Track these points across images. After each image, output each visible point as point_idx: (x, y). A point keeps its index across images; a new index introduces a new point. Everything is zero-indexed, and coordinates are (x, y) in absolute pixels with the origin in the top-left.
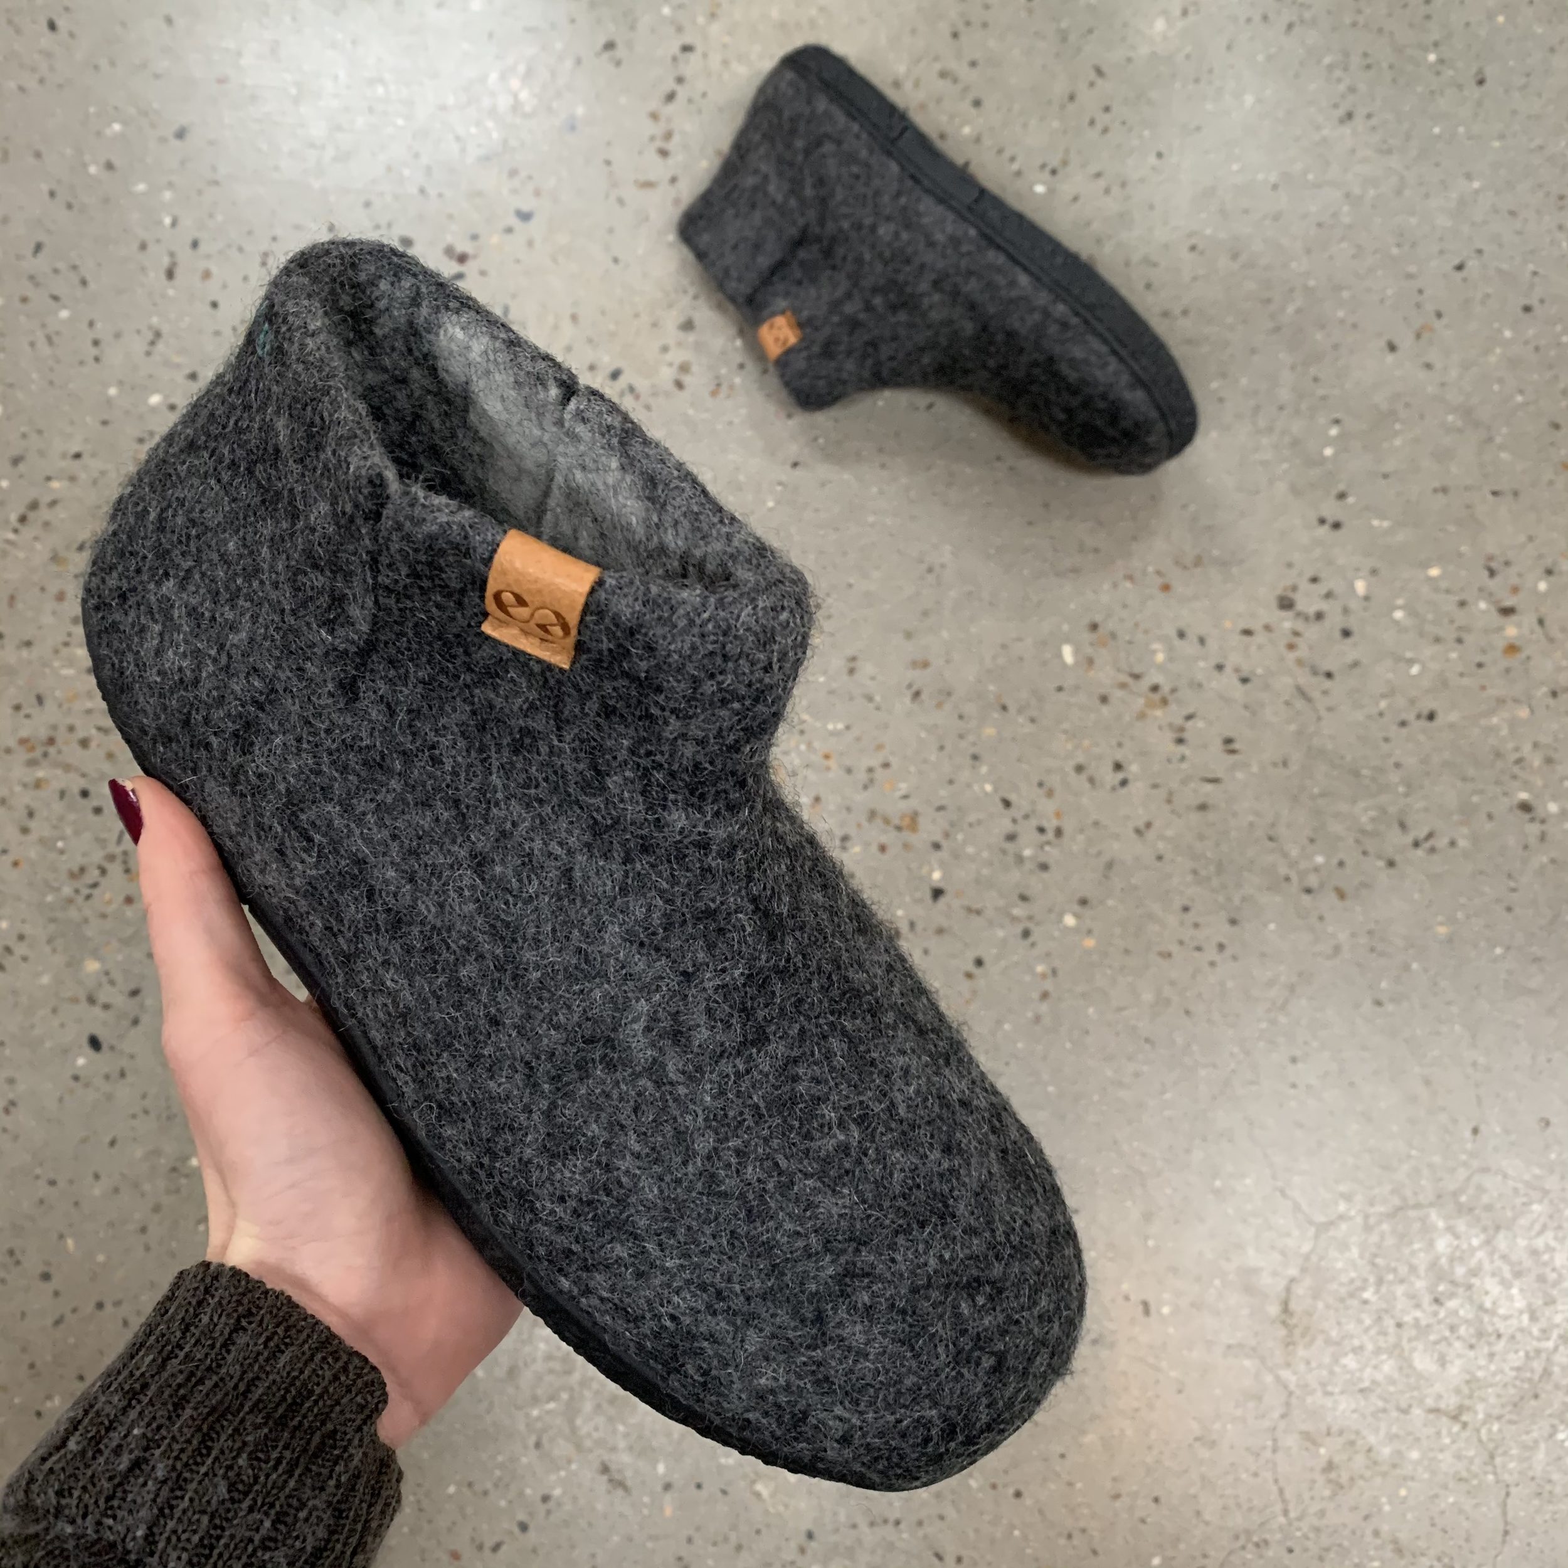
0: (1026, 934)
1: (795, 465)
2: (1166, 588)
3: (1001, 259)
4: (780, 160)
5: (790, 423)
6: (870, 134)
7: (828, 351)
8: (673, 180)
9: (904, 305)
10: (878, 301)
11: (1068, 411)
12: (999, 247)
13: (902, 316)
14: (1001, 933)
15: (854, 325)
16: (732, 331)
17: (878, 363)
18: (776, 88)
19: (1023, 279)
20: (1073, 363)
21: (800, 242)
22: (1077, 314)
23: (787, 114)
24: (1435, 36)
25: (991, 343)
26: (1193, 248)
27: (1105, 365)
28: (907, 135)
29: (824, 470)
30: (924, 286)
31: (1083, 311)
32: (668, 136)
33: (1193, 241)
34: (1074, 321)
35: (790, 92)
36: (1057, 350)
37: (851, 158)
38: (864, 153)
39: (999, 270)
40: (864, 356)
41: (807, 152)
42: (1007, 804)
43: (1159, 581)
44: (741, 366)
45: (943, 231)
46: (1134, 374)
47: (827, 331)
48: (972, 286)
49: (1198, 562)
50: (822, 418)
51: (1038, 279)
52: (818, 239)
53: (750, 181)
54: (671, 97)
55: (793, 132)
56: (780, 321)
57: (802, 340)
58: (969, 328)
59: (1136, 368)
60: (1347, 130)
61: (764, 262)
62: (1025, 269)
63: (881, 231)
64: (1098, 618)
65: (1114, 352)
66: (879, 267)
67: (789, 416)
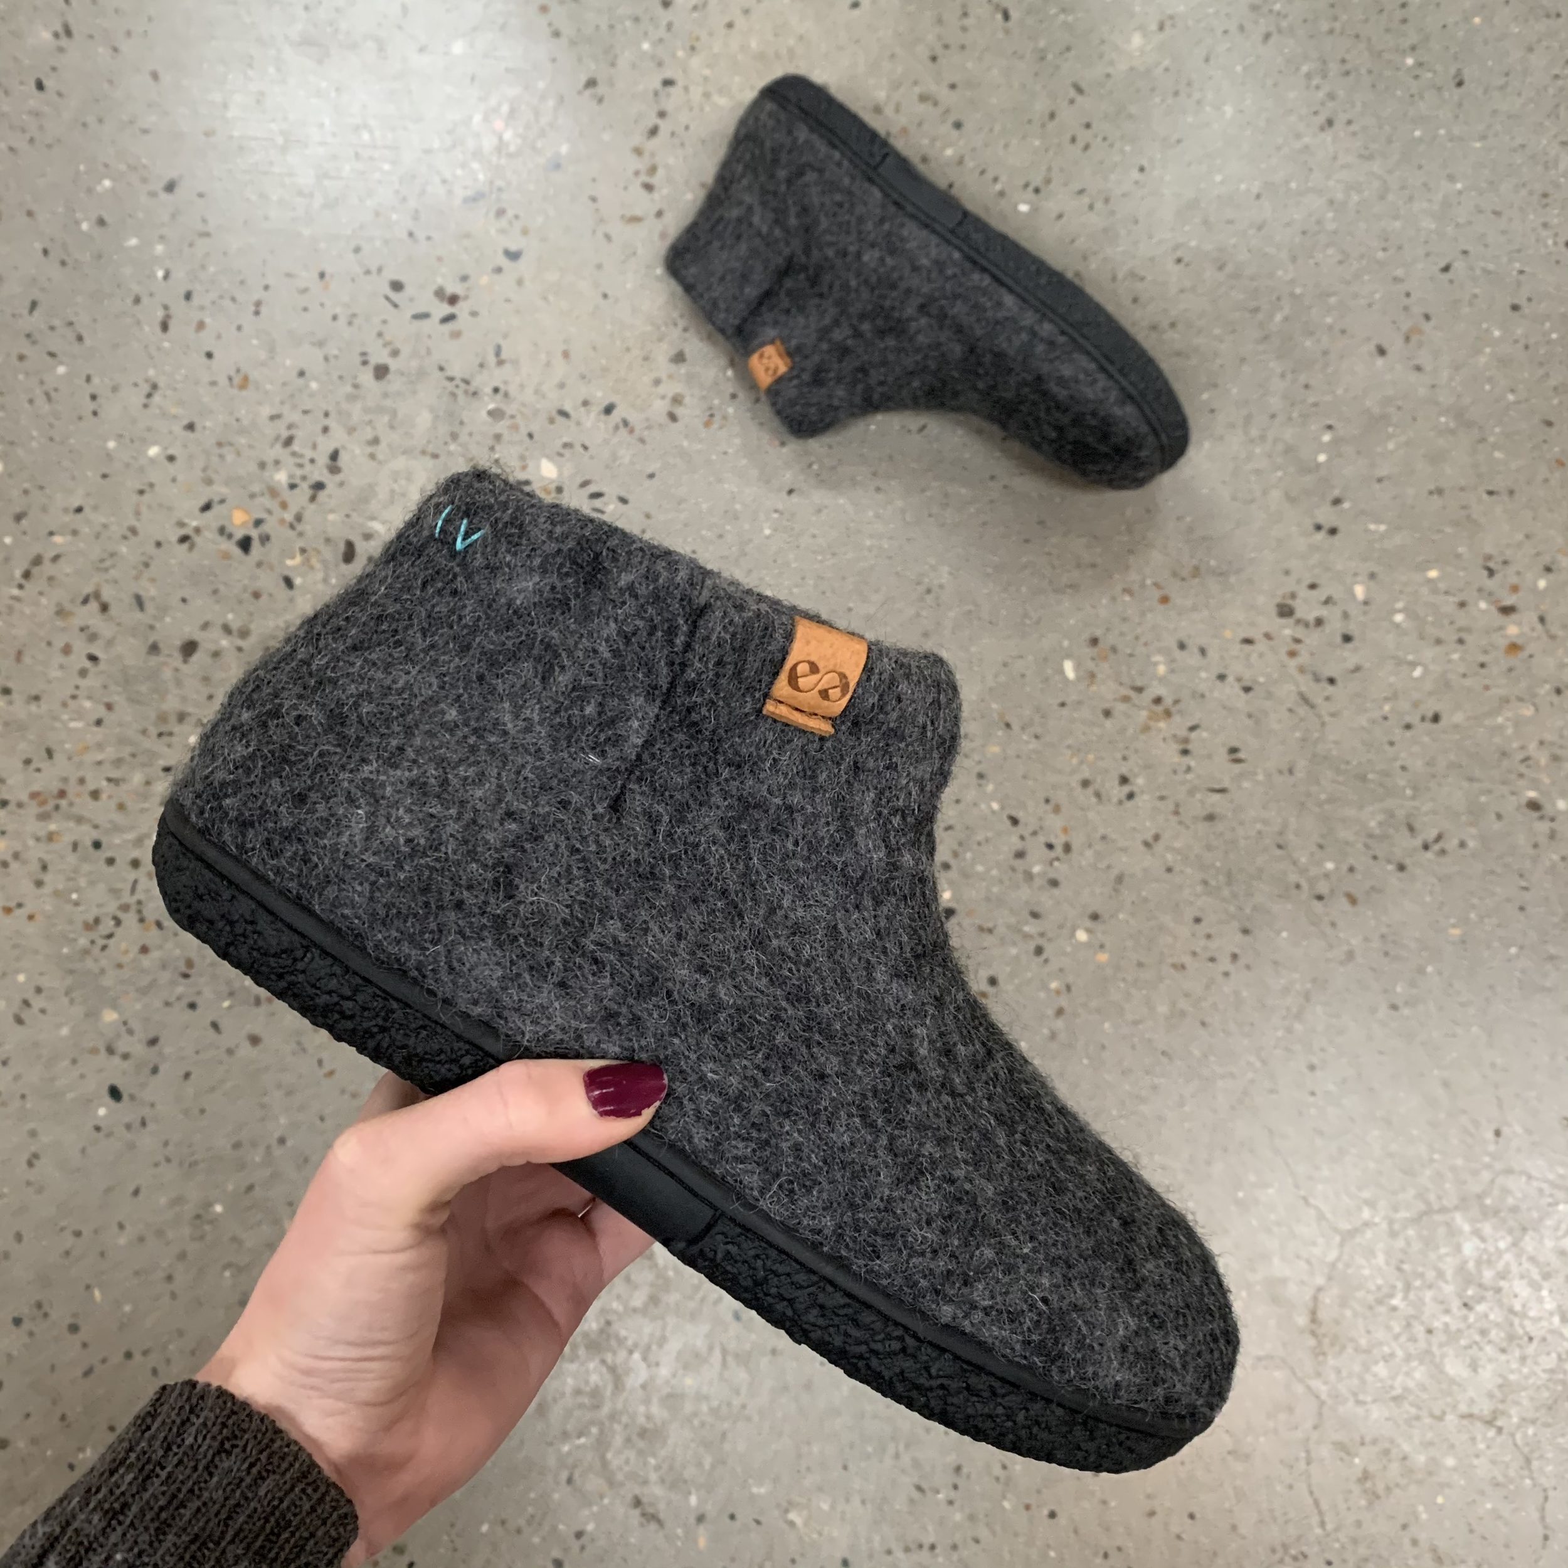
0: (1039, 951)
1: (790, 492)
2: (1165, 600)
3: (987, 281)
4: (764, 192)
5: (785, 450)
6: (851, 161)
7: (818, 379)
8: (659, 214)
9: (891, 329)
10: (866, 327)
11: (1060, 429)
12: (984, 270)
13: (891, 342)
14: (1014, 951)
15: (844, 351)
16: (723, 361)
17: (869, 389)
18: (757, 119)
19: (1009, 300)
20: (1062, 381)
21: (788, 269)
22: (1063, 333)
23: (768, 144)
24: (1413, 38)
25: (979, 364)
26: (1179, 261)
27: (1094, 381)
28: (889, 160)
29: (819, 496)
30: (910, 311)
31: (1070, 330)
32: (653, 170)
33: (1179, 254)
34: (1062, 339)
35: (771, 123)
36: (1045, 368)
37: (832, 186)
38: (846, 181)
39: (985, 292)
40: (854, 383)
41: (789, 182)
42: (1015, 821)
43: (1157, 594)
44: (734, 396)
45: (927, 255)
46: (1123, 389)
47: (816, 358)
48: (959, 309)
49: (1196, 572)
50: (815, 445)
51: (1024, 300)
52: (805, 268)
53: (735, 213)
54: (654, 131)
55: (775, 161)
56: (769, 350)
57: (792, 369)
58: (957, 350)
59: (1125, 383)
60: (1328, 137)
61: (751, 292)
62: (1011, 290)
63: (866, 258)
64: (1098, 633)
65: (1103, 369)
66: (865, 294)
67: (783, 444)
